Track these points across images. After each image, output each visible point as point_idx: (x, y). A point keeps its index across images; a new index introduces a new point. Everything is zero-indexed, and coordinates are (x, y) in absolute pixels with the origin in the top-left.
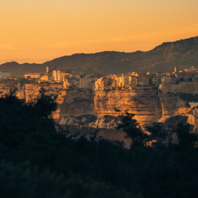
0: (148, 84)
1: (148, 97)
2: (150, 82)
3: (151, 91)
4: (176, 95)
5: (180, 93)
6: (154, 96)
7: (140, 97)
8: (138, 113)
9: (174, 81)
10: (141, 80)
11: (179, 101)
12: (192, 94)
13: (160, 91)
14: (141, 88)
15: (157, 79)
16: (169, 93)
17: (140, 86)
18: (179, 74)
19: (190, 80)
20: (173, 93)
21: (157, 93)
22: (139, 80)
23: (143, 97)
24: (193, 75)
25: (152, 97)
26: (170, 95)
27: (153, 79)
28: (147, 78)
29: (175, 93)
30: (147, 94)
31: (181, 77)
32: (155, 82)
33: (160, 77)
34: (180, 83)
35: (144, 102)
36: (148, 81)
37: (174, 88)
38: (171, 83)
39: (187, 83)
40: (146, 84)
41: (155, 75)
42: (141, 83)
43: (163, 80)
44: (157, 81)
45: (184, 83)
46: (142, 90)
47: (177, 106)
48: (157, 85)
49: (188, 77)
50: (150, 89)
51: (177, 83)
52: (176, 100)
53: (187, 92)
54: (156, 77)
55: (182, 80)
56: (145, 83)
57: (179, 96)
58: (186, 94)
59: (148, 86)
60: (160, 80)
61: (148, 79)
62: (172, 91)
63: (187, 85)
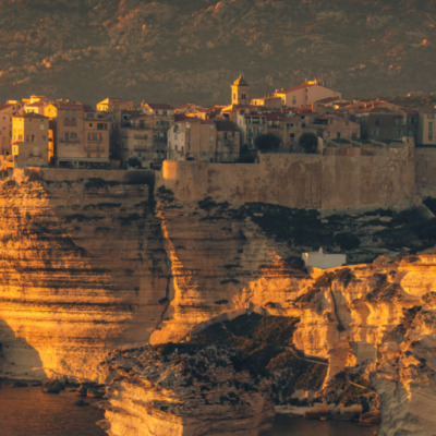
0: (105, 157)
1: (107, 221)
2: (117, 150)
3: (119, 190)
4: (239, 215)
5: (257, 206)
6: (135, 217)
7: (69, 219)
8: (53, 298)
9: (230, 145)
10: (70, 139)
11: (253, 245)
12: (315, 213)
13: (166, 193)
14: (73, 175)
15: (149, 134)
16: (206, 204)
17: (66, 164)
18: (252, 115)
20: (225, 205)
21: (150, 205)
22: (61, 135)
23: (81, 218)
24: (320, 121)
25: (126, 221)
26: (213, 211)
27: (131, 133)
28: (100, 127)
29: (236, 203)
30: (101, 206)
31: (263, 130)
32: (139, 150)
33: (165, 127)
34: (261, 155)
35: (83, 245)
36: (106, 145)
37: (231, 182)
38: (216, 158)
39: (292, 157)
40: (94, 158)
41: (137, 114)
42: (71, 153)
43: (177, 140)
44: (149, 144)
45: (279, 161)
46: (79, 188)
47: (246, 266)
48: (146, 164)
50: (113, 183)
51: (246, 157)
52: (242, 238)
53: (291, 204)
54: (142, 126)
55: (269, 143)
56: (88, 151)
57: (255, 220)
58: (286, 210)
59: (106, 166)
60: (165, 140)
61: (105, 134)
62: (222, 196)
63: (295, 166)
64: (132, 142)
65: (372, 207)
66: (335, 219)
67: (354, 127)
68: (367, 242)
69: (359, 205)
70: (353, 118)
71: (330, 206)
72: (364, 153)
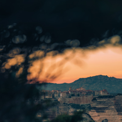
2: (53, 97)
4: (69, 105)
5: (71, 104)
9: (68, 96)
10: (47, 95)
12: (79, 105)
13: (59, 102)
16: (64, 103)
17: (46, 99)
18: (71, 92)
19: (78, 95)
20: (67, 104)
21: (57, 104)
24: (81, 92)
26: (65, 104)
27: (55, 94)
29: (68, 103)
31: (73, 93)
32: (56, 96)
33: (60, 93)
34: (72, 97)
37: (68, 100)
38: (66, 97)
39: (76, 97)
41: (56, 92)
42: (47, 97)
43: (61, 95)
44: (57, 96)
45: (74, 98)
47: (70, 112)
48: (57, 98)
49: (77, 93)
50: (52, 101)
51: (70, 97)
52: (69, 108)
53: (76, 103)
54: (57, 93)
55: (73, 95)
56: (49, 97)
57: (71, 105)
58: (75, 104)
59: (52, 99)
60: (59, 95)
61: (52, 94)
62: (66, 102)
64: (55, 95)
65: (87, 104)
66: (82, 105)
67: (86, 93)
69: (85, 104)
70: (86, 92)
72: (86, 96)
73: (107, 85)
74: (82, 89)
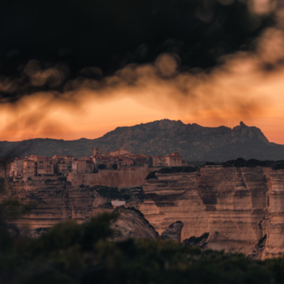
0: (52, 173)
1: (52, 192)
2: (56, 170)
3: (55, 183)
4: (92, 189)
5: (98, 187)
6: (61, 191)
7: (40, 192)
8: (36, 217)
9: (91, 168)
10: (42, 168)
11: (96, 199)
12: (117, 188)
13: (69, 183)
14: (41, 178)
15: (66, 165)
16: (82, 186)
17: (40, 175)
18: (98, 159)
19: (115, 167)
20: (88, 186)
21: (65, 187)
22: (38, 166)
23: (43, 192)
24: (120, 160)
25: (58, 192)
26: (84, 188)
27: (60, 165)
28: (51, 163)
29: (91, 186)
30: (50, 188)
31: (101, 163)
32: (63, 170)
33: (71, 163)
34: (99, 171)
35: (45, 200)
36: (52, 169)
37: (90, 179)
38: (87, 172)
39: (109, 171)
40: (49, 173)
41: (63, 159)
42: (41, 172)
43: (74, 167)
44: (66, 168)
45: (105, 172)
46: (43, 183)
47: (94, 206)
48: (65, 175)
49: (112, 163)
50: (54, 181)
51: (95, 171)
52: (93, 197)
53: (109, 186)
54: (64, 163)
55: (102, 167)
56: (47, 171)
57: (97, 191)
58: (107, 188)
59: (52, 175)
60: (71, 167)
61: (52, 166)
62: (87, 184)
63: (110, 174)
64: (61, 168)
65: (135, 186)
66: (123, 190)
67: (131, 162)
68: (133, 197)
69: (131, 186)
70: (131, 159)
71: (121, 186)
72: (132, 169)
73: (181, 142)
74: (123, 152)
